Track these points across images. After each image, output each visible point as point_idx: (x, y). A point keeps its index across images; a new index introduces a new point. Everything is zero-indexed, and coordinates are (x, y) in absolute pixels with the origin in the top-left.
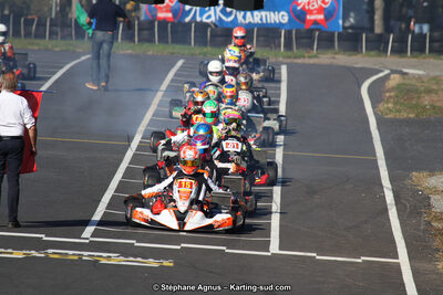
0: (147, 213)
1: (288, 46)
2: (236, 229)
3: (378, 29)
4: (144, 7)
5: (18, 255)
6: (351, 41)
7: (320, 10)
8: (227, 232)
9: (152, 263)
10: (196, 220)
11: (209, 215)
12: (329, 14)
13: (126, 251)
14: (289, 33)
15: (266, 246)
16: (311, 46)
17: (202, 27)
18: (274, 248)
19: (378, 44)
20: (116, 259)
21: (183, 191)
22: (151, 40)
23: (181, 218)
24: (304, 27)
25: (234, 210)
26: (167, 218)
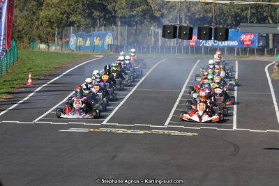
0: (188, 116)
1: (238, 53)
2: (220, 121)
3: (271, 47)
4: (185, 41)
5: (142, 132)
6: (261, 51)
7: (249, 40)
8: (217, 122)
9: (190, 134)
10: (206, 118)
11: (210, 116)
12: (253, 42)
13: (180, 130)
14: (238, 49)
15: (231, 127)
16: (246, 54)
17: (207, 48)
18: (235, 127)
19: (271, 52)
20: (177, 133)
21: (201, 108)
22: (187, 53)
23: (200, 117)
24: (244, 47)
25: (219, 114)
26: (195, 118)
